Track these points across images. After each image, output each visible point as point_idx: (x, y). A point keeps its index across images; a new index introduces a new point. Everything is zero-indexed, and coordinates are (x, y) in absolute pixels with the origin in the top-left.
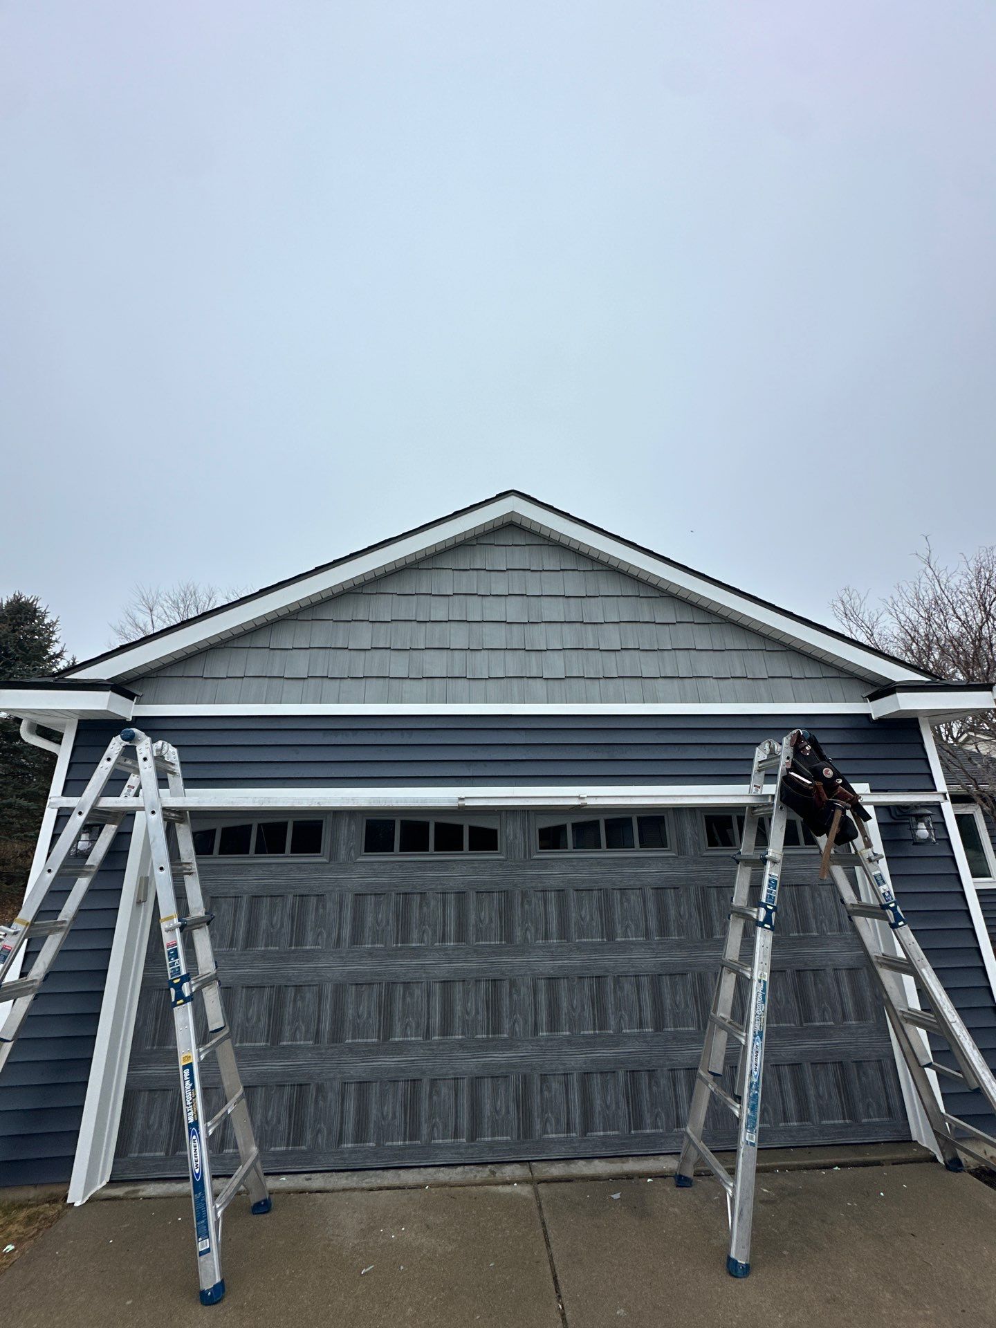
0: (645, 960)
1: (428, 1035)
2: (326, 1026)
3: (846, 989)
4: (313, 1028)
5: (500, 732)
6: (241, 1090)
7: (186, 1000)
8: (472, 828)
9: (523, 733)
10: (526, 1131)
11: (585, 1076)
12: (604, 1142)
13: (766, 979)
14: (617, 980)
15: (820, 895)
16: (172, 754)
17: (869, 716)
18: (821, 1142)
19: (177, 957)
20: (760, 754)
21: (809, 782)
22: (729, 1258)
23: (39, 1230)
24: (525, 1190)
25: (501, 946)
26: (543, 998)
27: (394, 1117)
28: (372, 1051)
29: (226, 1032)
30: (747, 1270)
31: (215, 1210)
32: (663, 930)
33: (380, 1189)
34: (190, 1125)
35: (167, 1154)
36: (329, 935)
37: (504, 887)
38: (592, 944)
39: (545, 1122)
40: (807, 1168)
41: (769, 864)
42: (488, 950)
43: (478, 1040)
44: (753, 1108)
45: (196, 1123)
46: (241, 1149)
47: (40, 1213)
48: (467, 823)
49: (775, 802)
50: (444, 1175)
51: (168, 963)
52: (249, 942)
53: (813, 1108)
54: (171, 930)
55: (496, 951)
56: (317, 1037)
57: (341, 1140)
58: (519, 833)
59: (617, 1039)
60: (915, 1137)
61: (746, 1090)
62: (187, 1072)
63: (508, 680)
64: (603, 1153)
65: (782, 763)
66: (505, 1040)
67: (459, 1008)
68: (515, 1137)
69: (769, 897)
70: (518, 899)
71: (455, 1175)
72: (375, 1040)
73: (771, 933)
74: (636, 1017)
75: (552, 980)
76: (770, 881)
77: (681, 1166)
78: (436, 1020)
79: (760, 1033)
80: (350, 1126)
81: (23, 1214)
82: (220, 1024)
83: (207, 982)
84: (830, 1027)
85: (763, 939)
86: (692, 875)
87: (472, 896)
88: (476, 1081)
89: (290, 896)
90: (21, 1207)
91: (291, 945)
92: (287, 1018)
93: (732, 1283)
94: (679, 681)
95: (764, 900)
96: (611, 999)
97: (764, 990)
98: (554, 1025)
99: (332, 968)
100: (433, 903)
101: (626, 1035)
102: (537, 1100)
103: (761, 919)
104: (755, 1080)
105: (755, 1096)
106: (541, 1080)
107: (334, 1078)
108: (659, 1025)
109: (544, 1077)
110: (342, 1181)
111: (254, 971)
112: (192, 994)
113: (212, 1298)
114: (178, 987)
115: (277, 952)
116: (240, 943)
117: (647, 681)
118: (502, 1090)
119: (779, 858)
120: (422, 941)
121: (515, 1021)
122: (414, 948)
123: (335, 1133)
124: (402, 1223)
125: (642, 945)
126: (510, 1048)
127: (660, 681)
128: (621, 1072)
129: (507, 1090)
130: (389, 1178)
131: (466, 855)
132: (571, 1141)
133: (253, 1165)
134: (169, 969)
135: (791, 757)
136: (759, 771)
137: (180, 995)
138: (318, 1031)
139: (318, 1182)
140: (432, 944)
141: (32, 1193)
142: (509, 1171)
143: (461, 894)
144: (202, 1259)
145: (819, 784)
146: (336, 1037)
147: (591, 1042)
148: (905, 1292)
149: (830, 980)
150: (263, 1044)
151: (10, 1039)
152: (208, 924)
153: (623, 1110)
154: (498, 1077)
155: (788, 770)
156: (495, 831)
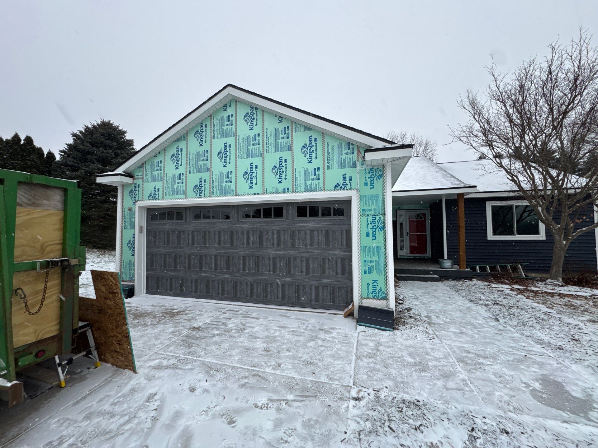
0: (272, 252)
1: (211, 269)
2: (187, 265)
11: (252, 284)
14: (263, 258)
25: (230, 247)
26: (241, 262)
28: (198, 272)
32: (279, 244)
36: (186, 242)
38: (256, 247)
42: (227, 248)
43: (224, 271)
52: (168, 244)
53: (320, 299)
56: (185, 268)
59: (262, 274)
66: (231, 272)
67: (219, 263)
70: (235, 234)
75: (244, 257)
78: (213, 265)
86: (290, 227)
87: (223, 232)
88: (223, 282)
89: (177, 232)
91: (178, 245)
96: (261, 263)
98: (244, 269)
99: (187, 251)
101: (265, 274)
102: (239, 288)
107: (190, 278)
108: (274, 271)
109: (241, 283)
118: (230, 284)
120: (209, 245)
121: (234, 267)
122: (207, 246)
125: (271, 248)
126: (232, 274)
128: (262, 283)
131: (220, 220)
138: (185, 266)
146: (189, 268)
153: (262, 293)
154: (229, 281)
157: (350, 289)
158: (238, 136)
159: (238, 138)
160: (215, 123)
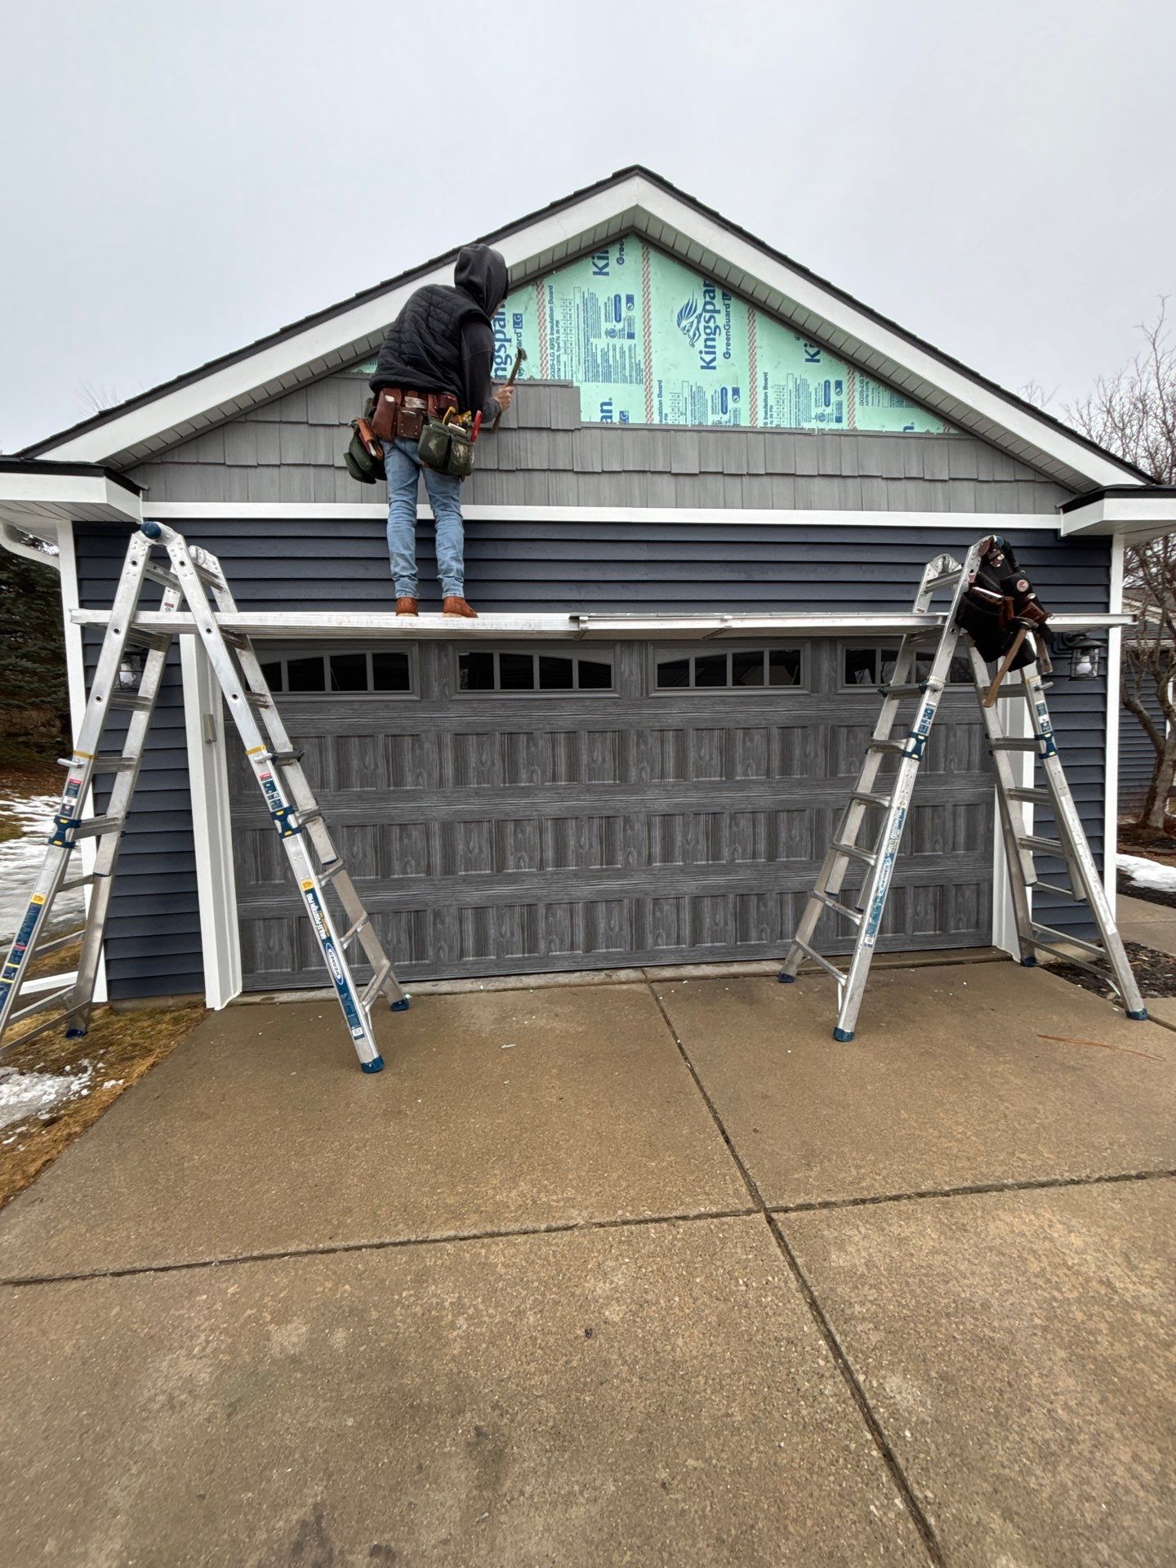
0: (763, 797)
1: (542, 866)
2: (437, 860)
3: (962, 823)
4: (424, 863)
5: (616, 546)
6: (365, 915)
7: (295, 831)
8: (582, 664)
9: (644, 546)
10: (639, 943)
11: (696, 900)
12: (711, 951)
13: (906, 807)
14: (733, 817)
15: (955, 735)
16: (212, 563)
17: (1056, 531)
18: (910, 948)
19: (274, 789)
20: (931, 572)
21: (999, 596)
22: (836, 1029)
23: (188, 1028)
24: (642, 988)
25: (615, 785)
26: (657, 833)
27: (512, 934)
28: (486, 881)
29: (340, 863)
30: (851, 1036)
31: (362, 1008)
32: (786, 769)
33: (505, 990)
34: (323, 941)
35: (293, 969)
36: (430, 775)
37: (617, 727)
38: (711, 782)
39: (656, 937)
40: (897, 967)
41: (928, 693)
42: (601, 789)
43: (592, 870)
44: (875, 918)
45: (329, 939)
46: (373, 963)
47: (184, 1016)
48: (576, 657)
49: (947, 624)
50: (563, 979)
51: (266, 796)
52: (343, 782)
54: (260, 762)
55: (610, 789)
56: (429, 870)
57: (462, 954)
58: (636, 669)
59: (730, 868)
60: (994, 943)
61: (871, 903)
62: (310, 896)
63: (627, 475)
64: (709, 960)
65: (963, 578)
66: (619, 869)
67: (572, 842)
68: (628, 948)
69: (922, 728)
70: (633, 739)
71: (575, 978)
72: (488, 872)
73: (918, 763)
74: (750, 849)
75: (667, 817)
76: (926, 710)
77: (786, 967)
78: (550, 854)
79: (892, 855)
80: (470, 943)
81: (168, 1017)
82: (332, 856)
83: (311, 817)
84: (939, 856)
85: (908, 770)
86: (824, 713)
87: (584, 736)
88: (590, 906)
89: (381, 736)
90: (163, 1012)
91: (389, 786)
92: (395, 855)
93: (838, 1046)
94: (841, 481)
95: (916, 730)
96: (726, 833)
97: (902, 817)
98: (667, 856)
99: (437, 808)
100: (541, 743)
101: (739, 865)
102: (649, 919)
103: (909, 749)
104: (880, 895)
105: (878, 908)
106: (654, 905)
107: (451, 905)
108: (772, 856)
109: (656, 901)
110: (468, 985)
111: (355, 811)
112: (299, 826)
113: (376, 1067)
114: (283, 819)
115: (375, 792)
116: (332, 784)
117: (801, 481)
118: (616, 912)
119: (940, 685)
120: (531, 781)
121: (629, 853)
122: (523, 788)
123: (457, 948)
124: (532, 1013)
125: (761, 783)
126: (624, 876)
127: (817, 481)
128: (731, 896)
129: (621, 912)
130: (512, 982)
131: (576, 694)
132: (682, 951)
133: (387, 975)
134: (269, 802)
135: (976, 570)
136: (926, 592)
137: (286, 827)
138: (429, 865)
139: (445, 987)
140: (542, 783)
141: (171, 1002)
142: (623, 975)
143: (571, 734)
144: (358, 1042)
145: (1010, 599)
146: (449, 869)
147: (703, 871)
148: (988, 1047)
149: (948, 816)
150: (373, 877)
151: (107, 873)
152: (299, 760)
153: (731, 927)
154: (613, 901)
155: (971, 585)
156: (608, 667)
157: (985, 887)
158: (655, 384)
159: (656, 390)
160: (558, 316)
